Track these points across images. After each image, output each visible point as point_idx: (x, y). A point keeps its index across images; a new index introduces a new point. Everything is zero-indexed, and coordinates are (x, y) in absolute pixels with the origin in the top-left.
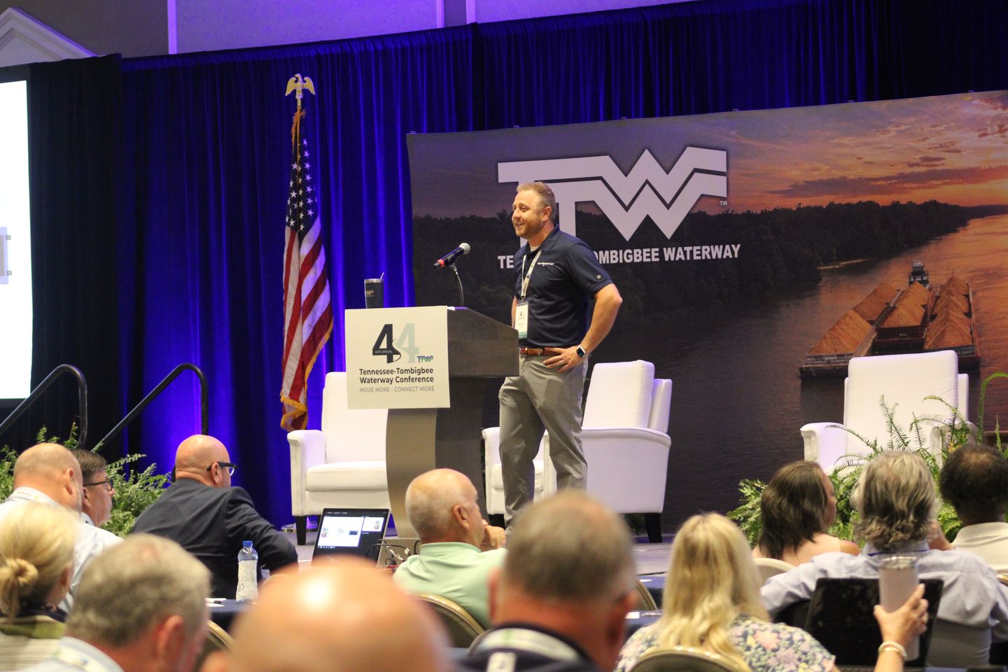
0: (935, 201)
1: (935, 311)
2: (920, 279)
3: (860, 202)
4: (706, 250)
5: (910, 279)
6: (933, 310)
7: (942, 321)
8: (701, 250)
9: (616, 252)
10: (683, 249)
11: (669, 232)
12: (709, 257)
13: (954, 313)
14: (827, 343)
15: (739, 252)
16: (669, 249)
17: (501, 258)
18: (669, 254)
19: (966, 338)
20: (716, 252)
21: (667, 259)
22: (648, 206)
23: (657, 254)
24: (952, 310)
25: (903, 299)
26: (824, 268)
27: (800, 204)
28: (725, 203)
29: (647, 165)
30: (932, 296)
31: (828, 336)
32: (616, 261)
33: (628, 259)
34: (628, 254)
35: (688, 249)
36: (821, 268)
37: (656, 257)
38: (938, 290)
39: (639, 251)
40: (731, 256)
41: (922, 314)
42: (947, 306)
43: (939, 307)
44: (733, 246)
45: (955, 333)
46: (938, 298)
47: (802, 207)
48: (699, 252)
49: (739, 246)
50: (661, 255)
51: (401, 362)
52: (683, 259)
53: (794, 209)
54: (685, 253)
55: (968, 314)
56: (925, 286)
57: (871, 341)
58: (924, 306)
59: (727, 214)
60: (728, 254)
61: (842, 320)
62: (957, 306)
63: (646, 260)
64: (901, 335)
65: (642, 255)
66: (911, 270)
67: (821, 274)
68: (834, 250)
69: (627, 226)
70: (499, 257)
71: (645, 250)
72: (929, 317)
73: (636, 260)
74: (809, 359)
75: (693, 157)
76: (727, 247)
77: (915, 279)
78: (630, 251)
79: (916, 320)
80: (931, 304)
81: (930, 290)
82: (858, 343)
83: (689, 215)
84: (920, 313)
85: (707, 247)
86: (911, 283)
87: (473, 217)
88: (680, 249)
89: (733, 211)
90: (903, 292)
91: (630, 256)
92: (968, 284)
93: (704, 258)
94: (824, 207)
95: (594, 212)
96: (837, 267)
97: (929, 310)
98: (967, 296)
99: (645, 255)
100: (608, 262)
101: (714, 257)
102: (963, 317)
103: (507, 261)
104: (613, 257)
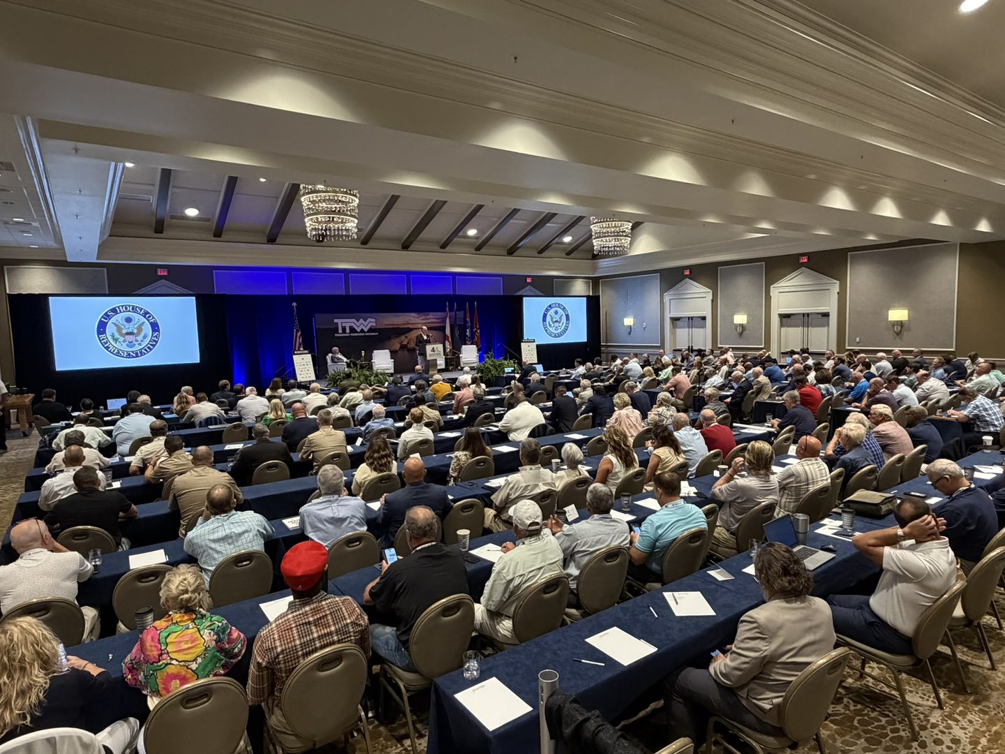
11: (366, 331)
20: (374, 334)
22: (362, 327)
29: (361, 321)
49: (378, 333)
51: (436, 352)
69: (359, 330)
75: (369, 320)
79: (406, 343)
103: (336, 335)
104: (356, 334)
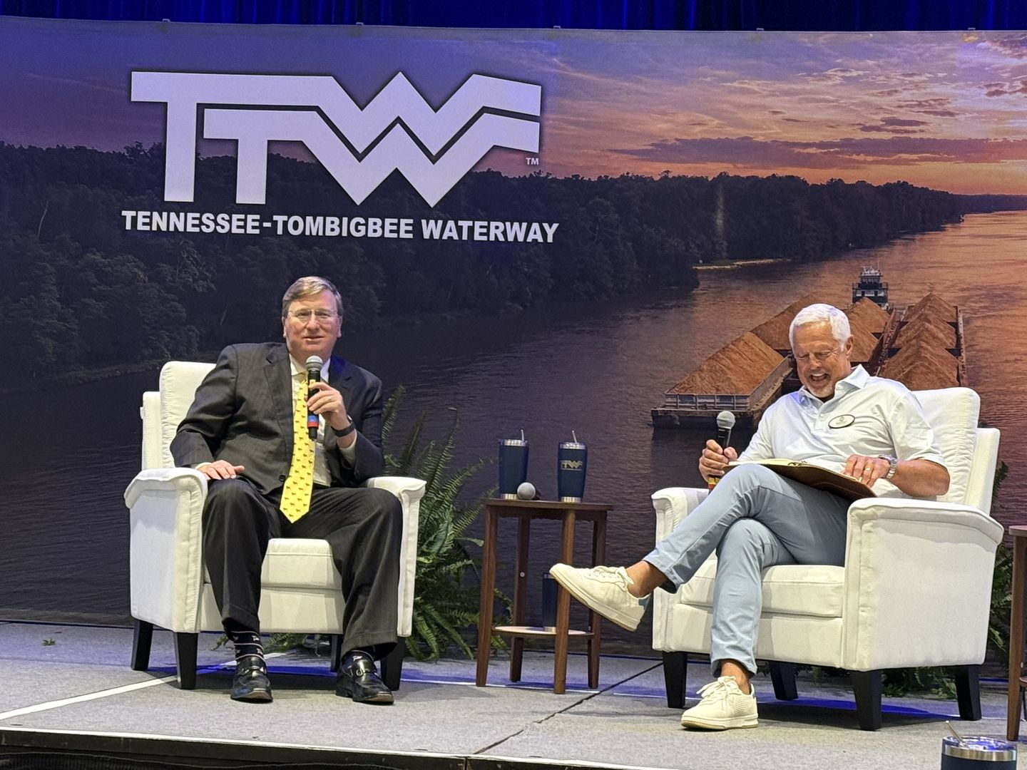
0: (905, 183)
1: (897, 343)
2: (873, 295)
3: (774, 175)
4: (497, 227)
5: (854, 293)
6: (893, 341)
7: (907, 358)
8: (488, 227)
9: (336, 220)
10: (456, 224)
12: (501, 238)
13: (929, 347)
14: (702, 379)
15: (554, 235)
16: (432, 222)
17: (128, 214)
18: (431, 229)
20: (516, 231)
21: (426, 236)
23: (410, 228)
24: (928, 343)
26: (705, 268)
27: (668, 172)
28: (535, 161)
30: (893, 321)
31: (705, 367)
32: (336, 233)
33: (358, 231)
34: (358, 224)
35: (465, 224)
36: (699, 268)
37: (407, 232)
38: (904, 312)
39: (379, 221)
40: (540, 240)
41: (873, 347)
42: (918, 337)
43: (903, 338)
44: (546, 226)
46: (902, 324)
47: (670, 176)
48: (484, 230)
49: (555, 226)
50: (417, 229)
52: (456, 237)
53: (657, 178)
54: (459, 229)
55: (956, 352)
56: (880, 305)
57: (781, 380)
58: (877, 335)
59: (537, 177)
60: (535, 234)
61: (731, 346)
62: (935, 337)
63: (387, 235)
65: (383, 227)
66: (859, 281)
67: (700, 276)
68: (724, 244)
70: (124, 213)
71: (388, 221)
73: (371, 234)
74: (669, 400)
76: (535, 226)
77: (863, 294)
78: (362, 221)
80: (890, 332)
81: (889, 311)
82: (757, 382)
83: (469, 173)
85: (500, 224)
86: (856, 299)
87: (80, 150)
88: (451, 224)
89: (549, 174)
91: (360, 228)
92: (956, 308)
93: (492, 238)
94: (710, 179)
95: (301, 157)
96: (729, 267)
97: (887, 340)
98: (955, 325)
99: (388, 227)
100: (321, 233)
101: (511, 238)
102: (946, 354)
103: (139, 219)
104: (330, 226)
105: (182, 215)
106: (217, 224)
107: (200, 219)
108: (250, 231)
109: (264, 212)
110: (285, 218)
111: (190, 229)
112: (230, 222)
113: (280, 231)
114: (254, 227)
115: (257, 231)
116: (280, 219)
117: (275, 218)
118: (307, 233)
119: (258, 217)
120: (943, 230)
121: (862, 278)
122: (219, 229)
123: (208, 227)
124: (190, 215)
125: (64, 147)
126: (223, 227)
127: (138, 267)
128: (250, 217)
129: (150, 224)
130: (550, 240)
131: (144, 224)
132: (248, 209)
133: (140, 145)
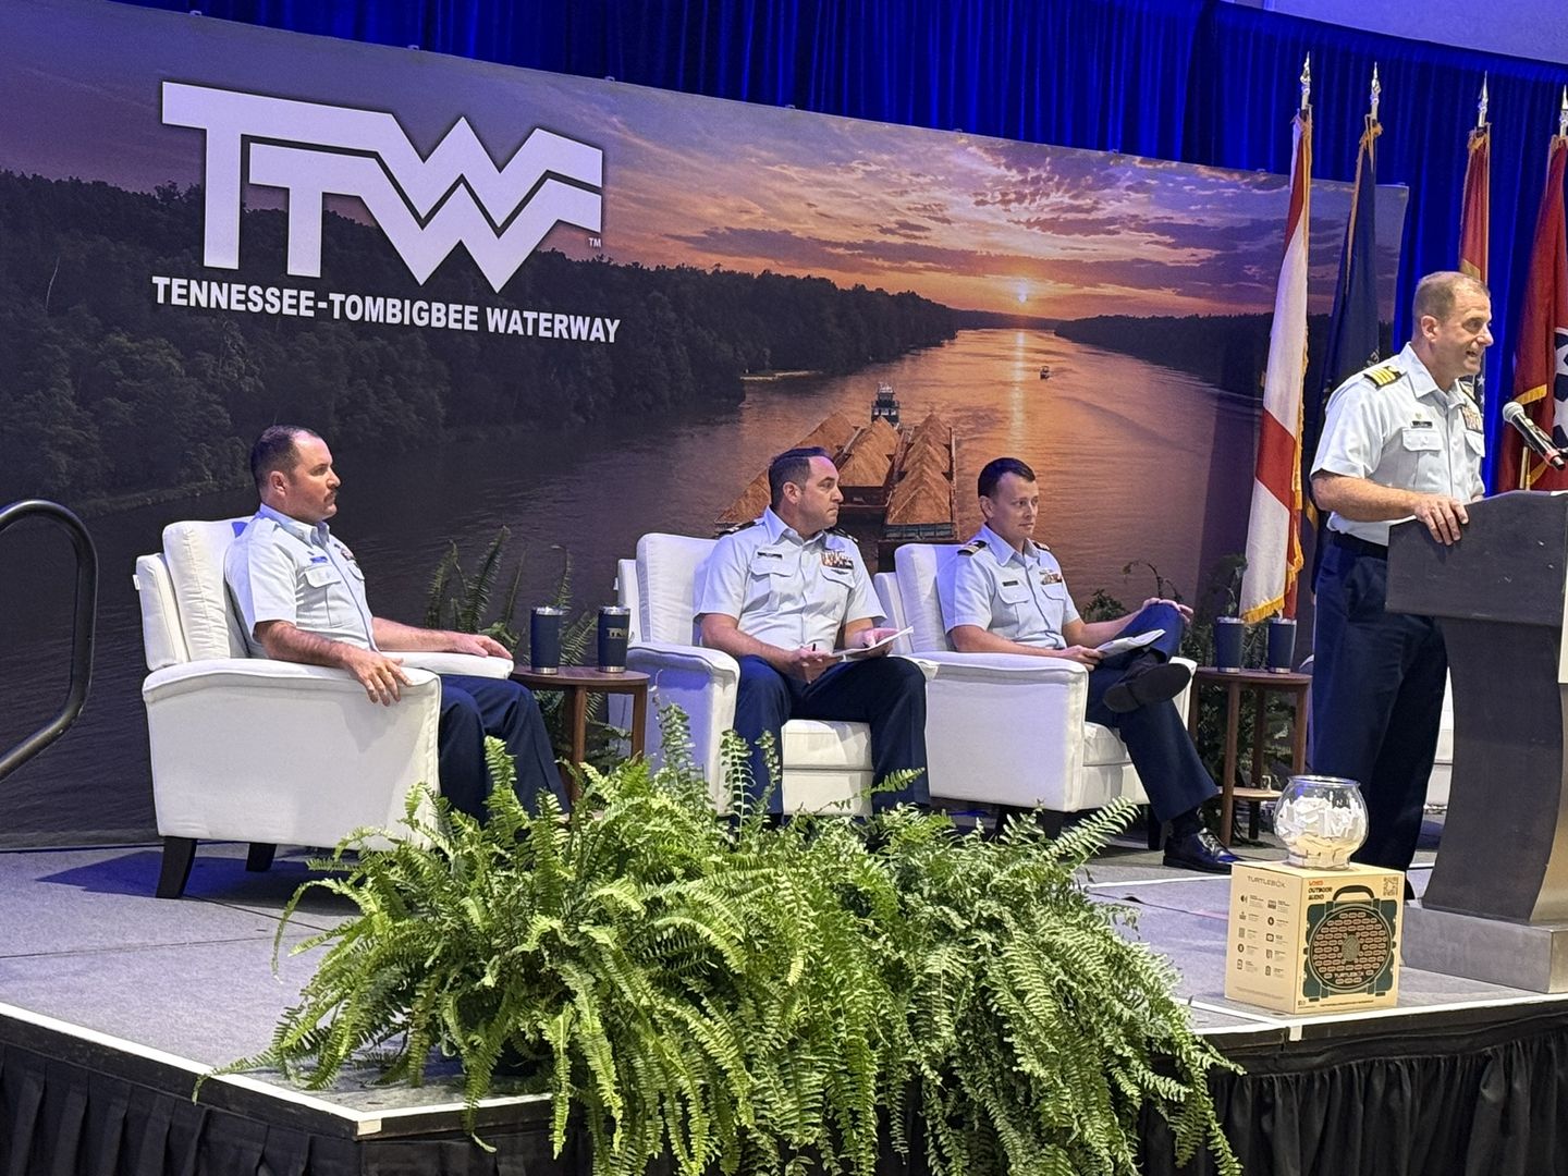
0: (912, 295)
1: (905, 465)
2: (888, 414)
3: (809, 276)
4: (561, 322)
5: (873, 412)
6: (902, 464)
7: (913, 482)
8: (552, 321)
9: (398, 303)
10: (521, 315)
12: (566, 336)
13: (929, 471)
14: (747, 505)
15: (616, 333)
16: (497, 311)
17: (160, 281)
18: (496, 319)
19: (944, 512)
20: (579, 327)
21: (491, 329)
23: (475, 318)
24: (928, 466)
25: (860, 443)
26: (750, 378)
27: (719, 265)
28: (598, 243)
30: (903, 443)
31: (749, 492)
32: (397, 320)
33: (421, 318)
34: (421, 309)
35: (530, 315)
36: (746, 379)
37: (472, 322)
38: (911, 433)
39: (442, 307)
40: (603, 339)
41: (887, 470)
42: (921, 460)
43: (910, 461)
44: (608, 321)
45: (931, 502)
46: (909, 445)
47: (721, 270)
48: (549, 325)
49: (617, 322)
50: (482, 320)
52: (521, 332)
53: (709, 272)
54: (524, 321)
55: (949, 476)
56: (893, 425)
58: (890, 457)
59: (600, 263)
60: (598, 332)
62: (934, 460)
63: (451, 325)
64: (855, 499)
65: (447, 314)
66: (876, 398)
67: (746, 388)
68: (768, 352)
70: (155, 280)
71: (453, 307)
72: (896, 474)
73: (435, 324)
74: (718, 529)
76: (598, 321)
77: (880, 413)
78: (425, 305)
79: (879, 478)
80: (900, 454)
81: (900, 432)
83: (534, 252)
84: (884, 467)
85: (564, 317)
86: (874, 418)
87: (100, 185)
88: (516, 314)
89: (611, 259)
90: (863, 431)
91: (423, 314)
92: (950, 429)
93: (557, 335)
94: (755, 276)
95: (360, 219)
96: (771, 378)
97: (897, 463)
98: (949, 447)
99: (453, 316)
100: (381, 320)
101: (574, 337)
102: (942, 478)
103: (173, 289)
104: (392, 311)
105: (225, 286)
106: (265, 301)
107: (246, 293)
108: (304, 312)
109: (320, 287)
110: (342, 297)
111: (235, 306)
112: (280, 298)
113: (337, 315)
114: (308, 308)
115: (311, 313)
116: (337, 298)
117: (332, 296)
118: (367, 319)
119: (312, 294)
120: (941, 345)
121: (880, 395)
122: (268, 308)
123: (255, 304)
124: (235, 287)
125: (78, 180)
126: (273, 306)
127: (174, 356)
128: (304, 294)
129: (187, 297)
130: (612, 340)
131: (180, 296)
132: (301, 283)
133: (174, 186)
